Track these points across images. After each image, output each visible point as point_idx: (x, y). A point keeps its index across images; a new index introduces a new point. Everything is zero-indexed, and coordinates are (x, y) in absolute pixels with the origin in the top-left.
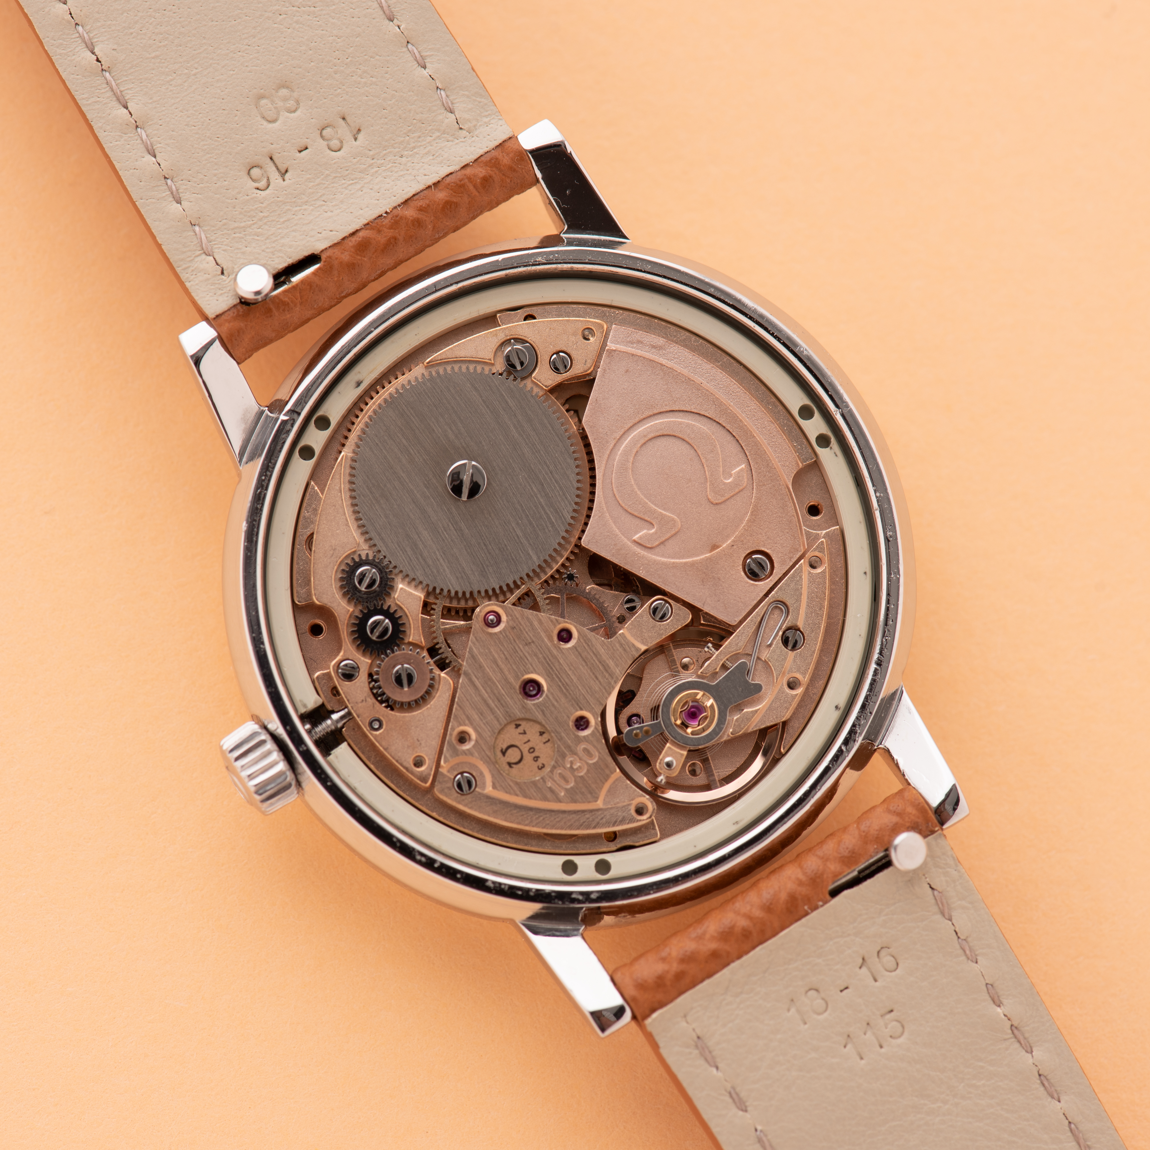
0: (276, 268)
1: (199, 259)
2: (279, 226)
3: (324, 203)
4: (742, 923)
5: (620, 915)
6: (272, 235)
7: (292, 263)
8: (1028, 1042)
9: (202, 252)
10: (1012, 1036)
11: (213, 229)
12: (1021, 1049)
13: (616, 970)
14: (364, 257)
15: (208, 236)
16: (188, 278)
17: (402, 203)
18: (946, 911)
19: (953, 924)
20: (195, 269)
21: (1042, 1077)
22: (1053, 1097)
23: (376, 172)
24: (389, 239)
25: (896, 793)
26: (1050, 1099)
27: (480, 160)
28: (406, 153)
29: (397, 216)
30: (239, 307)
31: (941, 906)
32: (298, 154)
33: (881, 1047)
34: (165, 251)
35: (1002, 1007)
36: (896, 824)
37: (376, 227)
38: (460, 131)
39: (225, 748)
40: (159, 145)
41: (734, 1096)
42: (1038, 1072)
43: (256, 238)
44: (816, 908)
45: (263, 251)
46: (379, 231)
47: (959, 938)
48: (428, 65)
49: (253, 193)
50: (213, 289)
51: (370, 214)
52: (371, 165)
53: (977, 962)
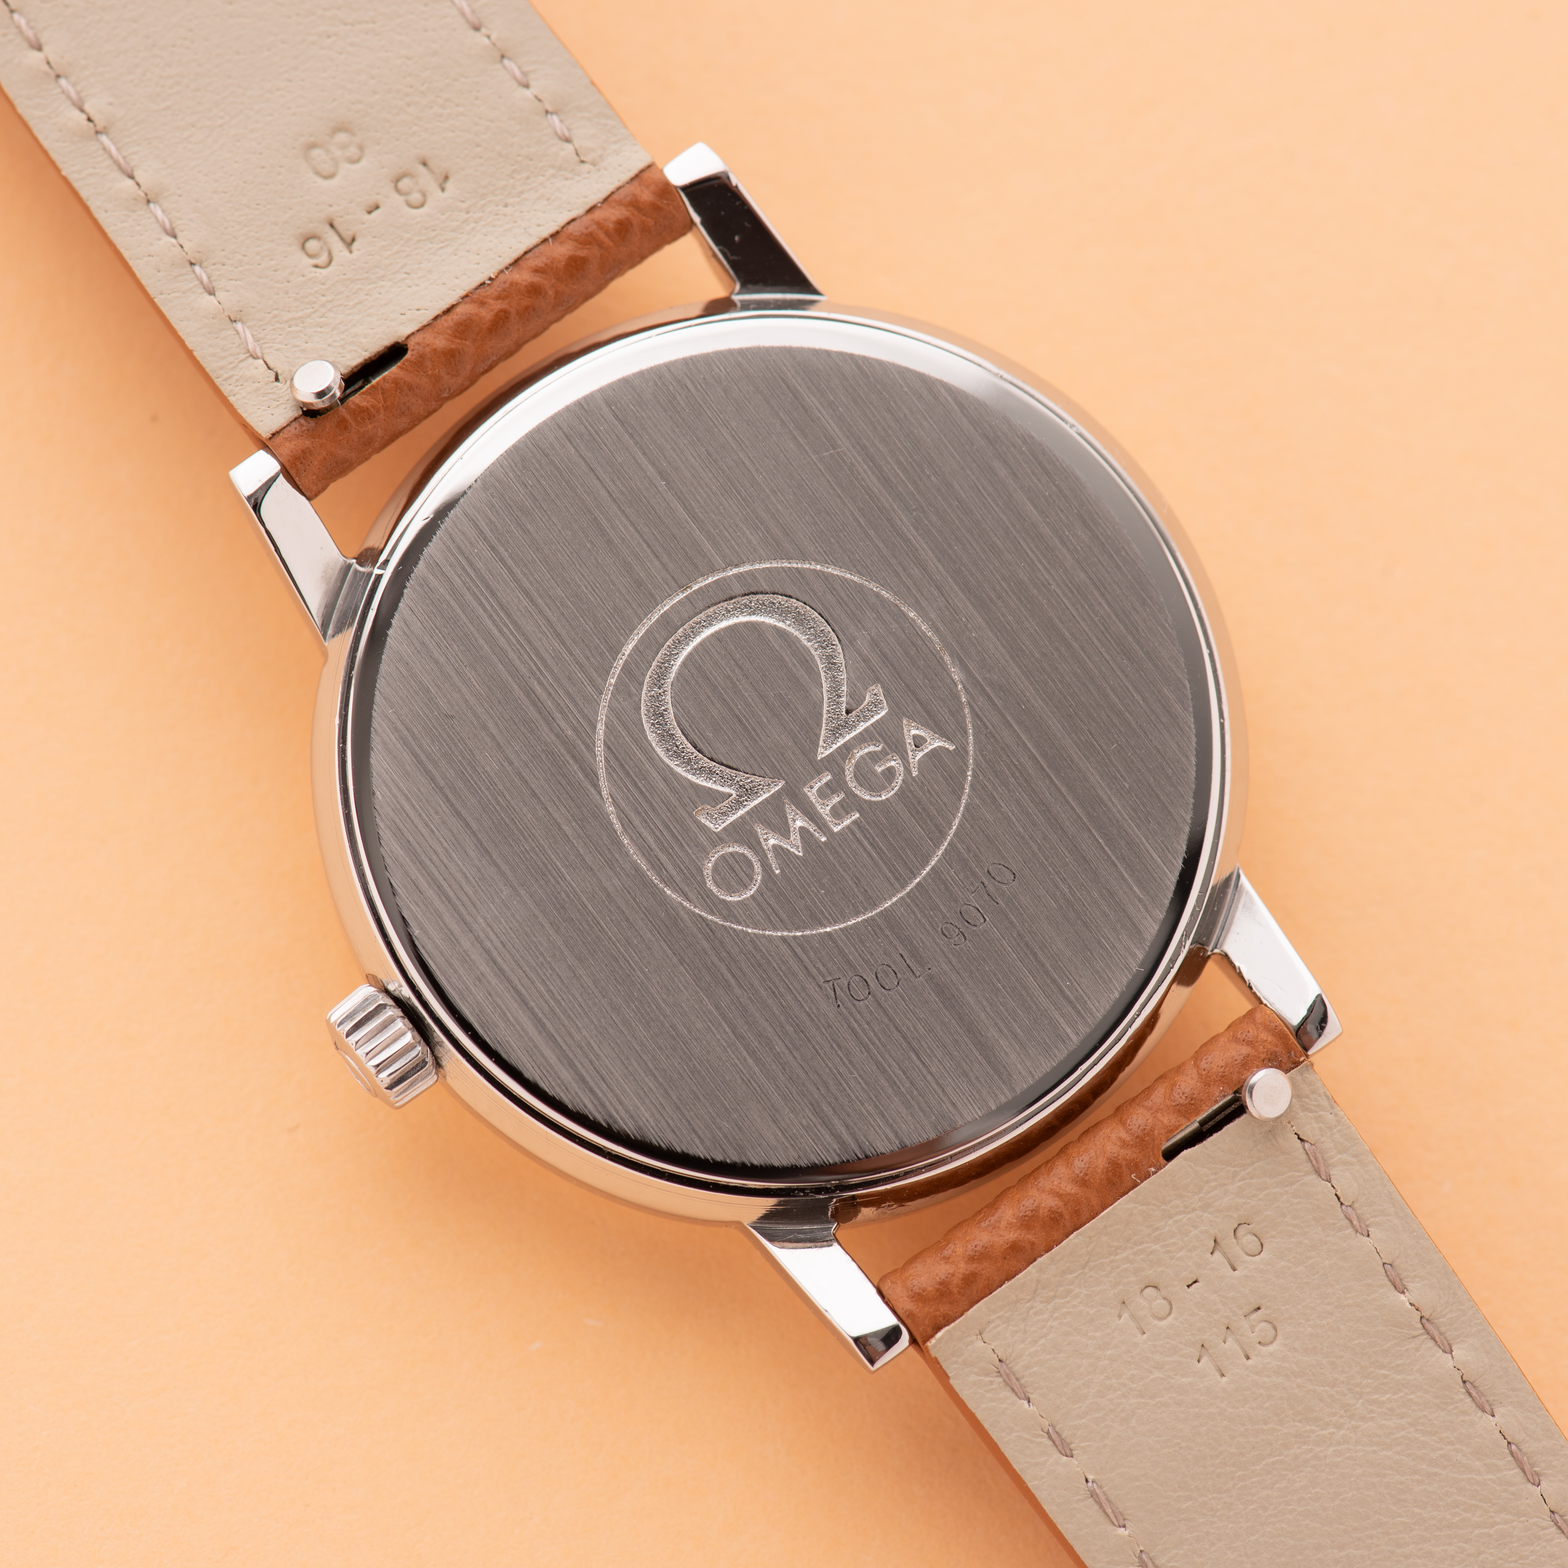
0: (349, 366)
1: (245, 364)
2: (349, 311)
3: (406, 276)
4: (1049, 1202)
5: (883, 1205)
6: (340, 323)
7: (370, 358)
8: (1445, 1338)
9: (248, 355)
10: (1423, 1331)
11: (261, 323)
12: (1436, 1348)
13: (883, 1278)
14: (466, 340)
15: (255, 333)
16: (231, 390)
17: (511, 265)
18: (1322, 1169)
19: (1333, 1186)
20: (241, 377)
21: (1468, 1385)
22: (1484, 1411)
23: (474, 229)
24: (497, 313)
25: (1245, 1016)
26: (1480, 1413)
27: (610, 199)
28: (511, 200)
29: (505, 283)
30: (302, 421)
31: (1314, 1162)
32: (367, 217)
33: (1248, 1358)
34: (199, 359)
35: (1407, 1294)
36: (1248, 1056)
37: (478, 298)
38: (582, 165)
39: (332, 1020)
40: (179, 222)
41: (1054, 1436)
42: (1462, 1378)
43: (319, 329)
44: (1147, 1176)
45: (329, 345)
46: (482, 304)
47: (1342, 1204)
48: (532, 83)
49: (310, 272)
50: (266, 400)
51: (468, 283)
52: (466, 221)
53: (1368, 1236)
